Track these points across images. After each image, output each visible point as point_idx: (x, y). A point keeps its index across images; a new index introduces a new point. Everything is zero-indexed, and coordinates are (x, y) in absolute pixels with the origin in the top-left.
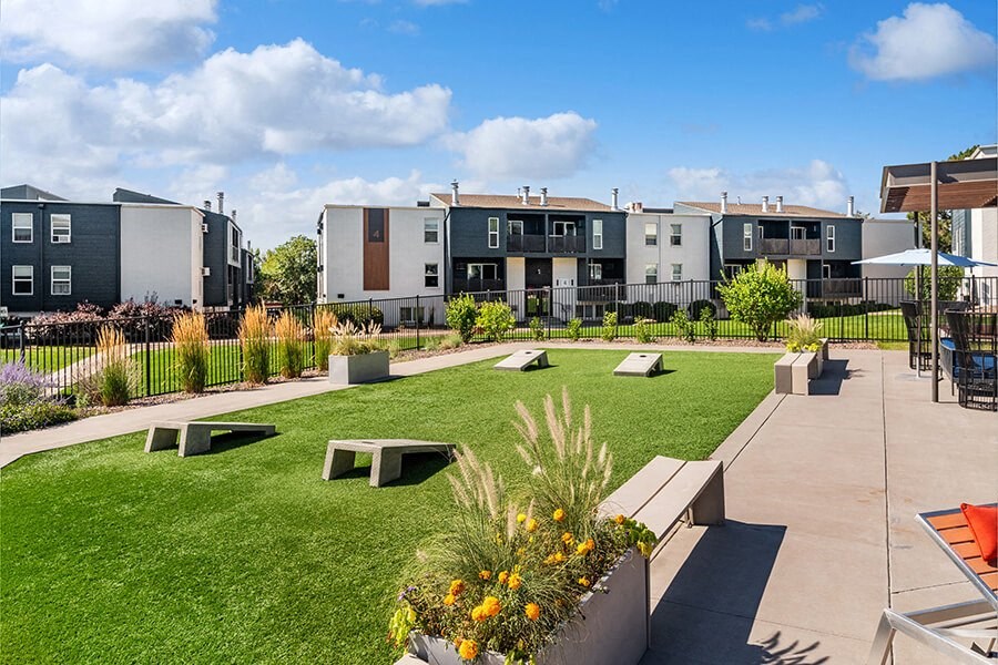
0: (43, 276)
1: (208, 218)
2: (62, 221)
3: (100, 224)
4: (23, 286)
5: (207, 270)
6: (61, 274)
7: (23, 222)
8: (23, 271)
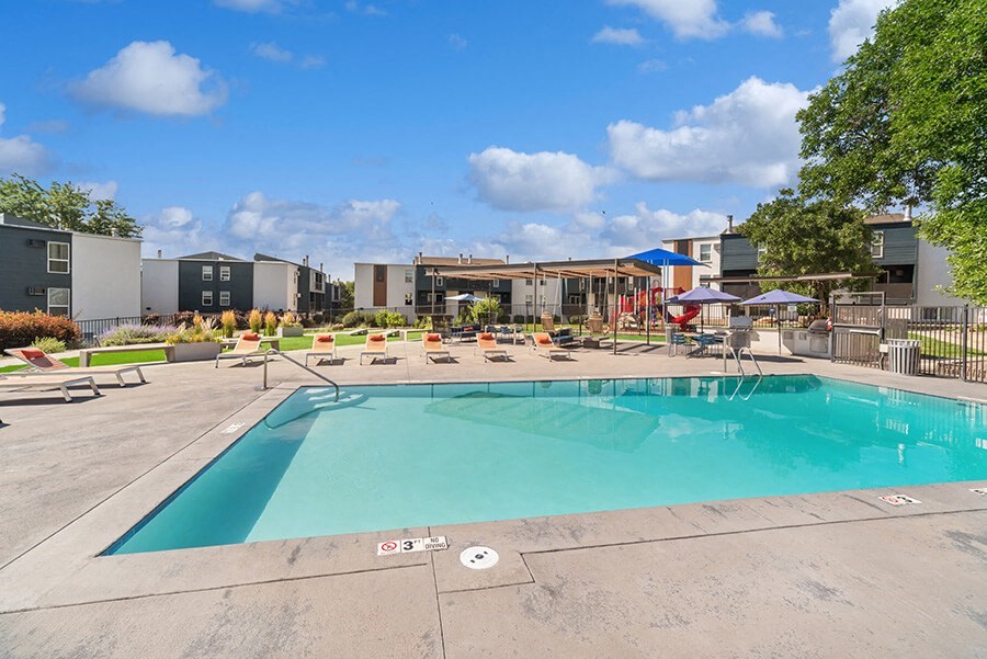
0: (216, 296)
1: (300, 268)
2: (225, 271)
3: (244, 273)
4: (208, 301)
5: (299, 295)
6: (225, 296)
7: (208, 270)
8: (207, 294)
